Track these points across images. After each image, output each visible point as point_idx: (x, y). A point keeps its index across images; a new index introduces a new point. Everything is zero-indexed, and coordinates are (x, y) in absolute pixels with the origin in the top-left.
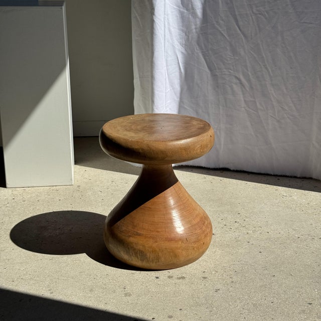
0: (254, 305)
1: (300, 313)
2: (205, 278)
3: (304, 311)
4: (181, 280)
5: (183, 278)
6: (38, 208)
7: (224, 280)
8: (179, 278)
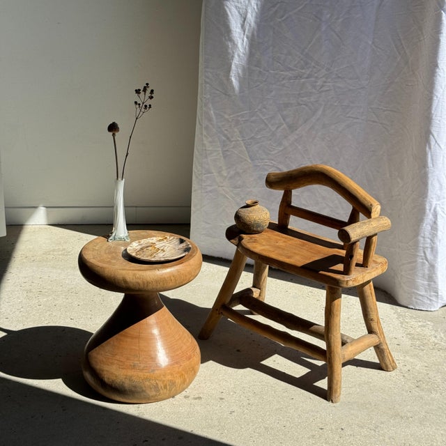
0: (266, 428)
1: (309, 438)
2: (222, 399)
3: (313, 436)
4: (197, 401)
5: (200, 398)
6: (54, 314)
7: (241, 402)
8: (196, 399)
